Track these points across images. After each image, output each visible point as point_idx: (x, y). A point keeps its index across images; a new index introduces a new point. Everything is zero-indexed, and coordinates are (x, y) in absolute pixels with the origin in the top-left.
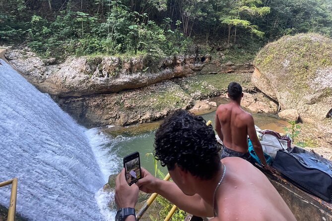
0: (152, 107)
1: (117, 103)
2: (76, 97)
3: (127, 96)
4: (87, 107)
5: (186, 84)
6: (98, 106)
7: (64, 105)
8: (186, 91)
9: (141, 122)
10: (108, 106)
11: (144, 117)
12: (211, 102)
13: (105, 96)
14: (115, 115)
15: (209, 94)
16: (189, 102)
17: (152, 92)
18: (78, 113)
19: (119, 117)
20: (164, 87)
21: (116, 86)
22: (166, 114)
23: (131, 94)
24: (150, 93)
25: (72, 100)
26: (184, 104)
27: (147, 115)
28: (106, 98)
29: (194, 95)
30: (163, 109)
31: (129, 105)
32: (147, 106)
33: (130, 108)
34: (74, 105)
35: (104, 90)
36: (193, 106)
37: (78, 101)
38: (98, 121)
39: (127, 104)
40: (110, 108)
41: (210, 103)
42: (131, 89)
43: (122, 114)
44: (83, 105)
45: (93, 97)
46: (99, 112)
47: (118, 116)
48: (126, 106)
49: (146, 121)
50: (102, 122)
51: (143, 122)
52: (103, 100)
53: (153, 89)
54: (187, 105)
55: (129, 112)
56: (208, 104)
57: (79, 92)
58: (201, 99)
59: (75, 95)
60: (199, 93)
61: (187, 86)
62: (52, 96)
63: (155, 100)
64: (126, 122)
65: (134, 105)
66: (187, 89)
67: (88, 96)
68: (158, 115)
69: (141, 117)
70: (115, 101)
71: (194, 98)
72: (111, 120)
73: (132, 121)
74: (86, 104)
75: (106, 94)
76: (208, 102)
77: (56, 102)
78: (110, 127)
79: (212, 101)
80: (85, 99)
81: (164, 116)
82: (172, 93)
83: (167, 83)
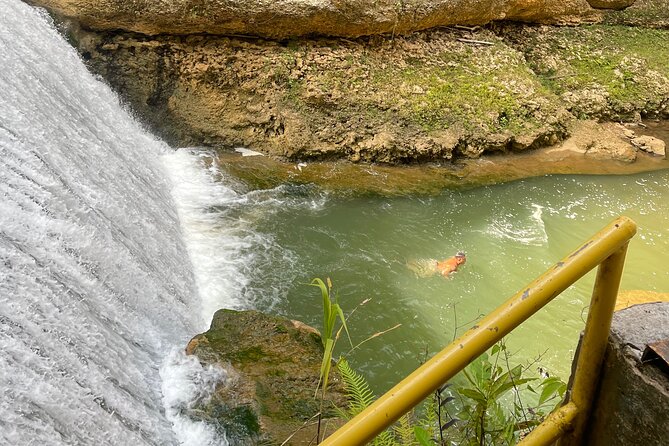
0: (405, 113)
1: (279, 79)
2: (139, 37)
3: (318, 59)
4: (174, 76)
5: (552, 51)
6: (210, 78)
7: (96, 55)
8: (546, 76)
9: (356, 157)
10: (246, 85)
11: (369, 144)
12: (644, 138)
13: (236, 49)
14: (267, 119)
15: (640, 104)
16: (553, 119)
17: (409, 60)
18: (145, 90)
19: (282, 127)
20: (461, 50)
21: (279, 17)
22: (451, 147)
23: (330, 56)
24: (403, 64)
25: (127, 44)
26: (528, 125)
27: (381, 140)
28: (239, 55)
29: (576, 97)
30: (443, 129)
31: (318, 92)
32: (383, 105)
33: (322, 105)
34: (132, 62)
35: (237, 26)
36: (564, 137)
37: (145, 49)
38: (207, 127)
39: (314, 86)
40: (251, 92)
41: (637, 140)
42: (332, 38)
43: (294, 119)
44: (161, 68)
45: (196, 43)
46: (214, 99)
47: (277, 124)
48: (309, 94)
49: (375, 157)
50: (223, 132)
51: (362, 159)
52: (231, 61)
53: (415, 51)
54: (542, 130)
55: (317, 114)
56: (629, 140)
57: (149, 20)
58: (604, 118)
59: (137, 28)
60: (598, 96)
61: (552, 62)
62: (57, 18)
63: (418, 89)
64: (304, 149)
65: (336, 94)
66: (551, 72)
67: (183, 38)
68: (421, 146)
69: (357, 140)
70: (272, 72)
71: (577, 112)
72: (251, 131)
73: (325, 148)
74: (172, 63)
75: (243, 40)
76: (629, 133)
77: (73, 41)
78: (246, 153)
79: (647, 131)
80: (167, 47)
81: (443, 151)
82: (484, 78)
83: (475, 38)
